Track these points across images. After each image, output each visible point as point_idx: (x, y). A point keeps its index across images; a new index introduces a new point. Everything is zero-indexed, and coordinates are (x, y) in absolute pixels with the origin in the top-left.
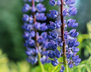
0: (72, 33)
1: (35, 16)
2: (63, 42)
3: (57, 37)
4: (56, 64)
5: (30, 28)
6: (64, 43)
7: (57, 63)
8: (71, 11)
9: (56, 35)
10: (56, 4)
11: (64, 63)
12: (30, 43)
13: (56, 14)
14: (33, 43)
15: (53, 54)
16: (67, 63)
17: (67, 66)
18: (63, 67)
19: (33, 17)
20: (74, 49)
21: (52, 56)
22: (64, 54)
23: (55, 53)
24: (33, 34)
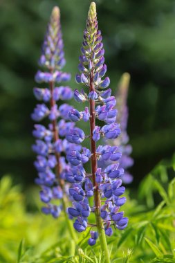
0: (110, 171)
2: (94, 188)
3: (83, 179)
4: (82, 228)
5: (46, 151)
6: (97, 188)
7: (84, 226)
10: (81, 118)
11: (98, 226)
12: (47, 179)
13: (81, 136)
14: (52, 179)
15: (78, 210)
16: (103, 227)
17: (103, 231)
18: (95, 234)
19: (54, 130)
20: (116, 200)
21: (76, 212)
22: (97, 208)
23: (81, 208)
24: (52, 162)
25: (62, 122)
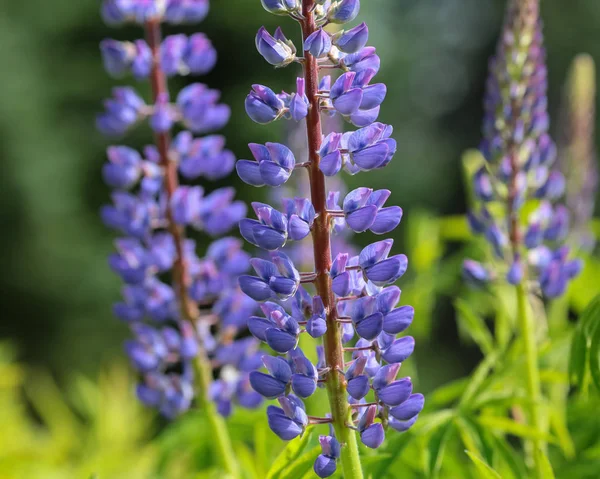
0: (372, 262)
1: (173, 156)
2: (326, 311)
3: (295, 287)
4: (294, 427)
5: (145, 222)
6: (333, 313)
7: (300, 423)
8: (362, 146)
9: (292, 276)
10: (283, 109)
11: (337, 420)
12: (153, 303)
13: (283, 164)
14: (166, 304)
15: (279, 378)
16: (351, 422)
17: (353, 436)
18: (333, 443)
19: (163, 162)
20: (387, 345)
22: (333, 371)
23: (288, 372)
24: (165, 254)
25: (184, 139)
